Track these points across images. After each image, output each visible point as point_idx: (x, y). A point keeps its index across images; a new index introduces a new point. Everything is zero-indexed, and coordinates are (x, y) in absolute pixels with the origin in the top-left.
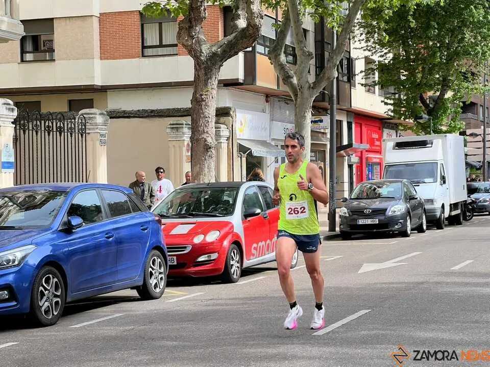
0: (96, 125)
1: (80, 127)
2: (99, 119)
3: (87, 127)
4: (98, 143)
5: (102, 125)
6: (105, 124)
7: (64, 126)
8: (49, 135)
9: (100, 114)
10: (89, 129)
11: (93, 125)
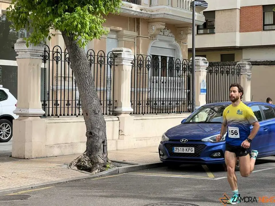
0: (246, 70)
1: (238, 71)
2: (248, 67)
3: (241, 71)
4: (246, 79)
5: (249, 70)
6: (250, 69)
7: (230, 71)
8: (222, 75)
9: (248, 64)
10: (242, 72)
11: (244, 70)
